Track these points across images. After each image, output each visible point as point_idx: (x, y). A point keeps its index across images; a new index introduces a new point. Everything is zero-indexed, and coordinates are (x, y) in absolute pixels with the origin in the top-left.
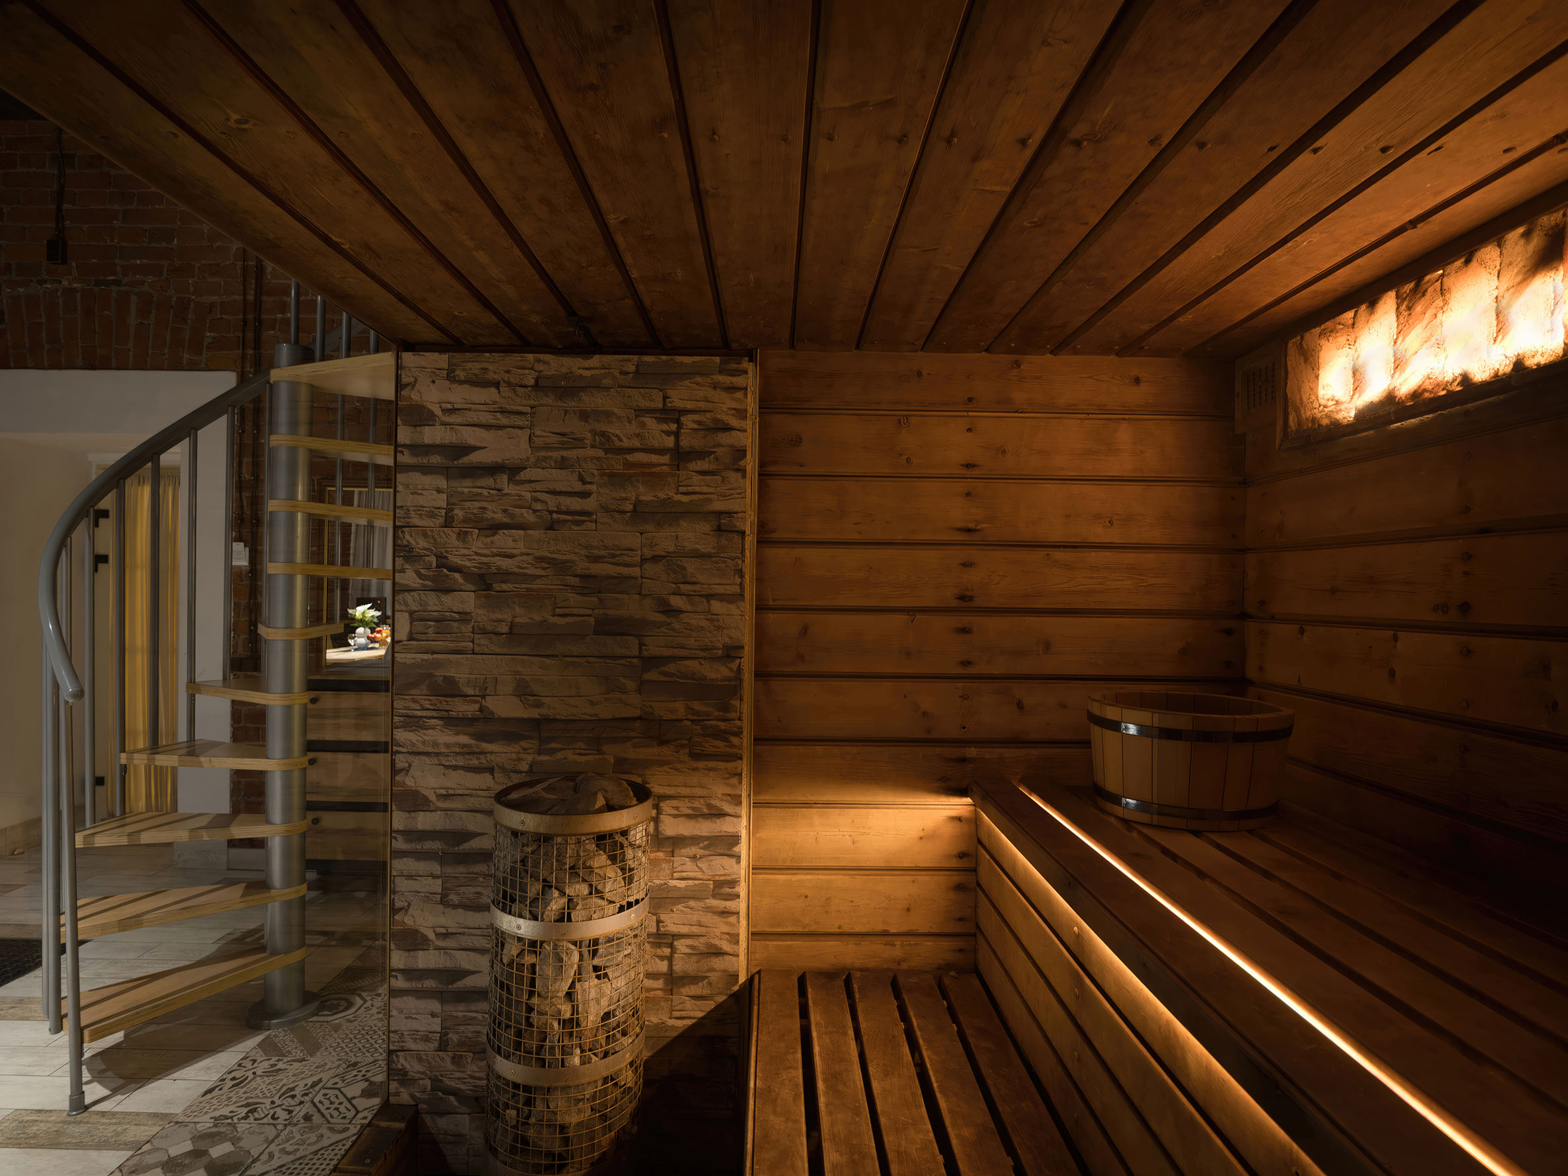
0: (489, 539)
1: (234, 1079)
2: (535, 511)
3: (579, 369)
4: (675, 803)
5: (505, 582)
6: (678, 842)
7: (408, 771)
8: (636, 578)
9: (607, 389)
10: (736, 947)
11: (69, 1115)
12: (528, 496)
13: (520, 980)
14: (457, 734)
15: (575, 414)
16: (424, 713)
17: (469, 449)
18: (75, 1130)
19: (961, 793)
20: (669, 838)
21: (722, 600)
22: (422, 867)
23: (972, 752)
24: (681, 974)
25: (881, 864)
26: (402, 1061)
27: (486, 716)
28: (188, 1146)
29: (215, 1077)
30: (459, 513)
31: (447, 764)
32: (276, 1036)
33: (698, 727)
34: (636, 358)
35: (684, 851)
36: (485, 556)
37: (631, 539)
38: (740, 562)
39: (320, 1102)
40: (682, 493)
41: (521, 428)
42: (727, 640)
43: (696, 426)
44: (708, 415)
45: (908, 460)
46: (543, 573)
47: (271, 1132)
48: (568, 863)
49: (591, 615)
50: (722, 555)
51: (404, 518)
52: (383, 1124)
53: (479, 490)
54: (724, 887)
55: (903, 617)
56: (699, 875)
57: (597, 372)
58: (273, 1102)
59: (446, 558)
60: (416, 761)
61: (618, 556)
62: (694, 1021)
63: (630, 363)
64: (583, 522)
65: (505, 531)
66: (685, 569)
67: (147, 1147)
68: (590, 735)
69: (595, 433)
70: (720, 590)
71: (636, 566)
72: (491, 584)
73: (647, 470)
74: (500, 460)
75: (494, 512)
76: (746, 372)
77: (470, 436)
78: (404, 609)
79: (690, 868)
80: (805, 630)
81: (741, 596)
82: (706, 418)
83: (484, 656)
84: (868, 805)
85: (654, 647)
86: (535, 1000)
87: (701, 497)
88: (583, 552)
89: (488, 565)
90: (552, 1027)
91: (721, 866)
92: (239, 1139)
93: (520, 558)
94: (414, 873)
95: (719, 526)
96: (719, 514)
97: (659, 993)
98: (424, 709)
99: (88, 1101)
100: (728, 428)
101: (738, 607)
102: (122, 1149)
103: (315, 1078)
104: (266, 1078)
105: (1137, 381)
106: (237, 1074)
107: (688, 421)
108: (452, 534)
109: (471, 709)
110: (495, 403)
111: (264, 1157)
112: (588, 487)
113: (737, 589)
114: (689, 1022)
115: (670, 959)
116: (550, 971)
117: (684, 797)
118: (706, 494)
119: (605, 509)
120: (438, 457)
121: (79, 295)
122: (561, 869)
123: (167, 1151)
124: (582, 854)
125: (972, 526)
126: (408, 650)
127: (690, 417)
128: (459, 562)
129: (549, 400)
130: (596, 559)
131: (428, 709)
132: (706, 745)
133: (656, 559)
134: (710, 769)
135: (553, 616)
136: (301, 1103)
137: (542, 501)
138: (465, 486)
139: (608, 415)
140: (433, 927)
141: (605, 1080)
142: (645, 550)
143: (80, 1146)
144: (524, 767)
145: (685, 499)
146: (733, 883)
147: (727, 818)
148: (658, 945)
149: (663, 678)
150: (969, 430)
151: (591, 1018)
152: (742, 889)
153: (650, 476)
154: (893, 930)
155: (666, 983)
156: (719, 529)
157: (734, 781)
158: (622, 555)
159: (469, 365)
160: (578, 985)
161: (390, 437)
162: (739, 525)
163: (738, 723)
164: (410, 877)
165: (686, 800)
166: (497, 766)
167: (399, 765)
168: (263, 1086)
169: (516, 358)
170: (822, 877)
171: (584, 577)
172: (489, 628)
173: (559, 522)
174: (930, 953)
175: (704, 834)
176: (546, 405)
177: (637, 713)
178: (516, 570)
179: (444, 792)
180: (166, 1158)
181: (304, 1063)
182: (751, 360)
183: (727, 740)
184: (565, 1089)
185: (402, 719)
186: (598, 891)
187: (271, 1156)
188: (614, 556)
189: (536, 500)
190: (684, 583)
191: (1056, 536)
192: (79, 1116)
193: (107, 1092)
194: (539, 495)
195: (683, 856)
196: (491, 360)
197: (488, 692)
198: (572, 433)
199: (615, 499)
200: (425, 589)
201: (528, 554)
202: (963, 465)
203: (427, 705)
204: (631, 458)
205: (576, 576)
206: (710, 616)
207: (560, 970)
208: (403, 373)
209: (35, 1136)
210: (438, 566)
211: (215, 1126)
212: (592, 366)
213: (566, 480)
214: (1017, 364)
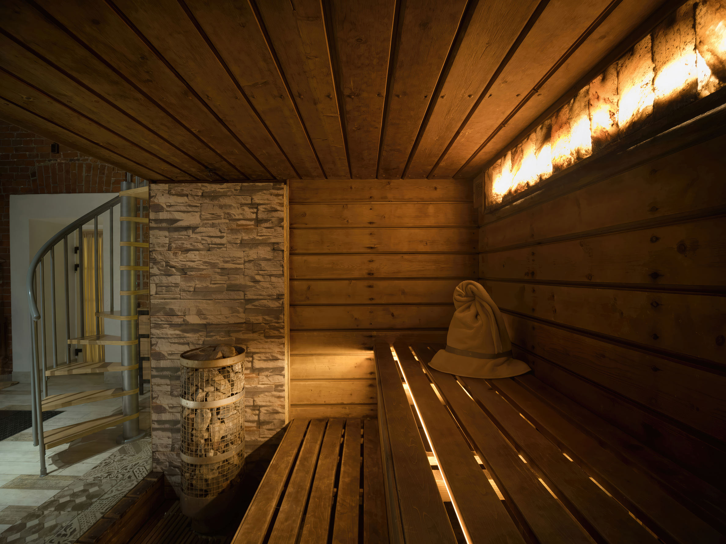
0: (185, 255)
1: (106, 463)
2: (203, 244)
3: (219, 189)
4: (259, 355)
5: (192, 271)
6: (260, 370)
7: (156, 345)
8: (242, 269)
9: (230, 196)
10: (284, 410)
11: (40, 477)
12: (200, 238)
13: (188, 424)
14: (175, 330)
15: (217, 206)
16: (162, 322)
17: (177, 221)
18: (41, 482)
19: (370, 349)
20: (257, 369)
21: (276, 277)
22: (163, 381)
23: (374, 333)
24: (263, 421)
25: (340, 377)
26: (157, 456)
27: (186, 323)
28: (82, 488)
29: (99, 462)
30: (173, 245)
31: (171, 342)
32: (126, 447)
33: (267, 326)
34: (240, 184)
35: (263, 374)
36: (184, 261)
37: (239, 254)
38: (282, 262)
39: (136, 471)
40: (259, 236)
41: (197, 212)
42: (278, 292)
43: (264, 210)
44: (269, 205)
45: (347, 221)
46: (206, 268)
47: (115, 482)
48: (205, 379)
49: (225, 284)
50: (275, 259)
51: (153, 247)
52: (149, 479)
53: (181, 236)
54: (279, 387)
55: (347, 282)
56: (269, 383)
57: (226, 190)
58: (118, 472)
59: (169, 262)
60: (159, 341)
61: (235, 260)
62: (268, 439)
63: (238, 186)
64: (221, 248)
65: (191, 252)
66: (261, 265)
67: (66, 488)
68: (226, 330)
69: (225, 213)
70: (275, 273)
71: (242, 264)
72: (187, 272)
73: (245, 227)
74: (189, 225)
75: (187, 245)
76: (283, 189)
77: (177, 216)
78: (153, 282)
79: (265, 380)
80: (309, 288)
81: (283, 275)
82: (268, 207)
83: (185, 300)
84: (335, 355)
85: (250, 296)
86: (194, 432)
87: (266, 237)
88: (222, 259)
89: (185, 265)
90: (200, 442)
91: (277, 379)
92: (102, 485)
93: (197, 262)
94: (160, 384)
95: (274, 248)
96: (274, 243)
97: (255, 428)
98: (162, 321)
99: (48, 471)
100: (276, 210)
101: (282, 279)
102: (57, 489)
103: (136, 462)
104: (117, 462)
105: (436, 188)
106: (107, 461)
107: (261, 208)
108: (171, 254)
109: (180, 320)
110: (186, 202)
111: (109, 492)
112: (223, 234)
113: (281, 272)
114: (266, 439)
115: (259, 415)
116: (199, 420)
117: (263, 353)
118: (268, 236)
119: (229, 242)
120: (165, 224)
121: (64, 165)
122: (202, 382)
123: (73, 490)
124: (210, 375)
125: (373, 246)
126: (156, 298)
127: (262, 206)
128: (174, 264)
129: (207, 201)
130: (227, 262)
131: (164, 321)
132: (270, 332)
133: (250, 261)
134: (272, 342)
135: (211, 284)
136: (129, 472)
137: (205, 240)
138: (175, 235)
139: (230, 206)
140: (168, 404)
141: (224, 462)
142: (245, 258)
143: (42, 488)
144: (201, 342)
145: (260, 238)
146: (282, 386)
147: (279, 361)
148: (254, 410)
149: (253, 307)
150: (371, 209)
151: (216, 438)
152: (286, 388)
153: (247, 230)
154: (345, 402)
155: (257, 424)
156: (274, 249)
157: (282, 346)
158: (236, 260)
159: (176, 188)
160: (211, 426)
161: (147, 216)
162: (282, 248)
163: (283, 324)
164: (158, 385)
165: (263, 354)
166: (191, 342)
167: (153, 342)
168: (116, 465)
169: (194, 185)
170: (318, 383)
171: (222, 269)
172: (186, 289)
173: (212, 248)
174: (359, 411)
175: (270, 367)
176: (206, 203)
177: (244, 321)
178: (196, 267)
179: (170, 352)
180: (72, 492)
181: (134, 457)
182: (285, 184)
183: (279, 331)
184: (207, 465)
185: (153, 325)
186: (217, 390)
187: (112, 491)
188: (233, 261)
189: (203, 240)
190: (261, 270)
191: (405, 249)
192: (44, 477)
193: (56, 468)
194: (204, 238)
195: (263, 375)
196: (185, 186)
197: (186, 314)
198: (216, 213)
199: (234, 239)
200: (161, 275)
201: (200, 261)
202: (369, 223)
203: (163, 319)
204: (240, 222)
205: (219, 268)
206: (271, 283)
207: (203, 420)
208: (151, 192)
209: (26, 484)
210: (166, 266)
211: (94, 480)
212: (224, 187)
213: (214, 232)
214: (389, 183)
